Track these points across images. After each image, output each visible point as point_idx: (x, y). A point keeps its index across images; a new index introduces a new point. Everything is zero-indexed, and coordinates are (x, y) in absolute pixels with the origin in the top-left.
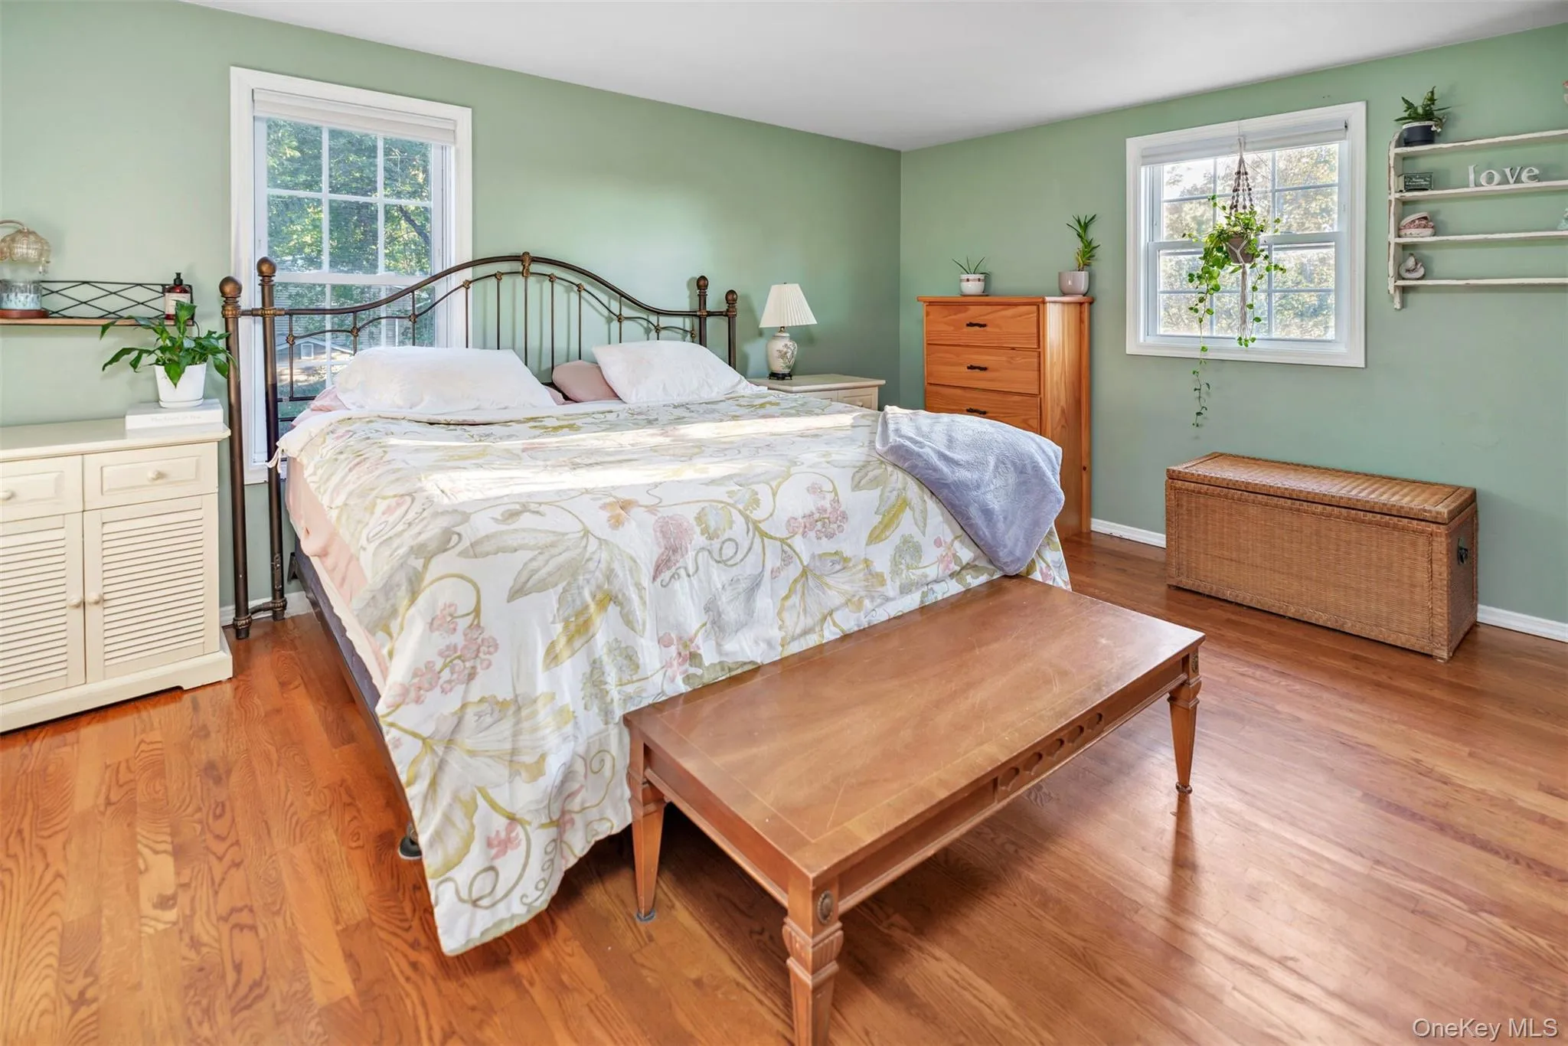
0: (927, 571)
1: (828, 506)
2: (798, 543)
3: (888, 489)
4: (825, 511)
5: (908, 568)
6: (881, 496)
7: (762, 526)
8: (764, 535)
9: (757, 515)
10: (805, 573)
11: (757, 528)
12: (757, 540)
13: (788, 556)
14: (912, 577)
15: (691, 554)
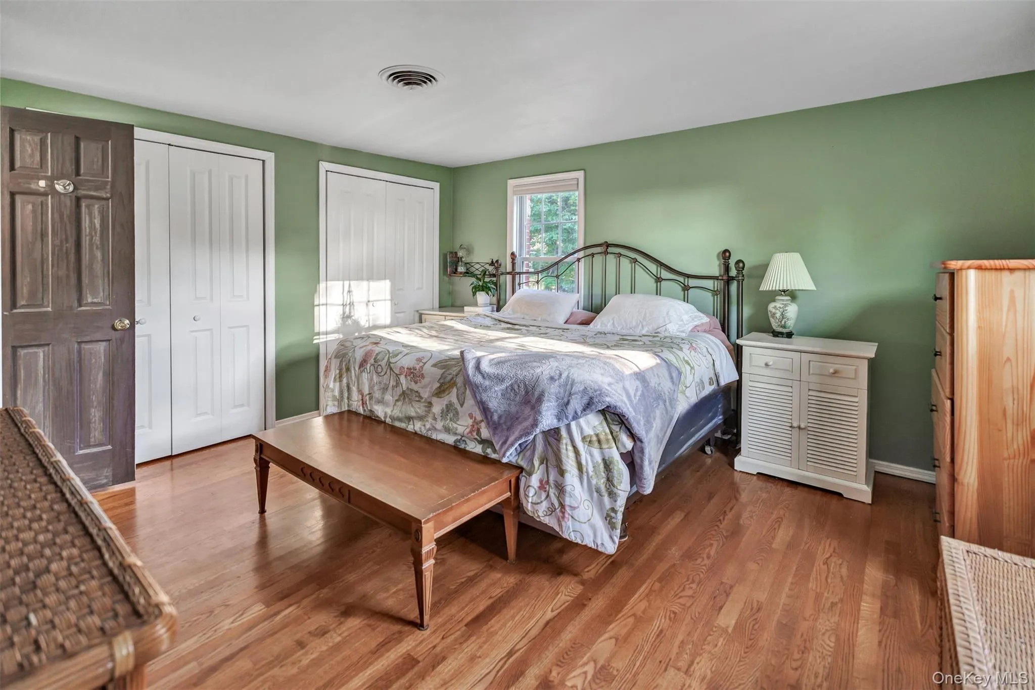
0: (459, 427)
1: (418, 368)
2: (403, 379)
3: (448, 372)
4: (416, 370)
5: (451, 420)
6: (443, 373)
7: (392, 365)
8: (391, 369)
9: (393, 360)
10: (404, 392)
11: (389, 365)
12: (389, 370)
13: (398, 383)
14: (450, 425)
15: (369, 365)
